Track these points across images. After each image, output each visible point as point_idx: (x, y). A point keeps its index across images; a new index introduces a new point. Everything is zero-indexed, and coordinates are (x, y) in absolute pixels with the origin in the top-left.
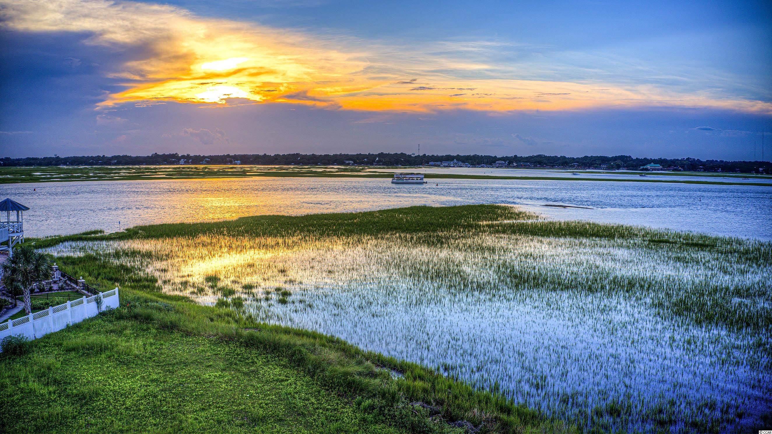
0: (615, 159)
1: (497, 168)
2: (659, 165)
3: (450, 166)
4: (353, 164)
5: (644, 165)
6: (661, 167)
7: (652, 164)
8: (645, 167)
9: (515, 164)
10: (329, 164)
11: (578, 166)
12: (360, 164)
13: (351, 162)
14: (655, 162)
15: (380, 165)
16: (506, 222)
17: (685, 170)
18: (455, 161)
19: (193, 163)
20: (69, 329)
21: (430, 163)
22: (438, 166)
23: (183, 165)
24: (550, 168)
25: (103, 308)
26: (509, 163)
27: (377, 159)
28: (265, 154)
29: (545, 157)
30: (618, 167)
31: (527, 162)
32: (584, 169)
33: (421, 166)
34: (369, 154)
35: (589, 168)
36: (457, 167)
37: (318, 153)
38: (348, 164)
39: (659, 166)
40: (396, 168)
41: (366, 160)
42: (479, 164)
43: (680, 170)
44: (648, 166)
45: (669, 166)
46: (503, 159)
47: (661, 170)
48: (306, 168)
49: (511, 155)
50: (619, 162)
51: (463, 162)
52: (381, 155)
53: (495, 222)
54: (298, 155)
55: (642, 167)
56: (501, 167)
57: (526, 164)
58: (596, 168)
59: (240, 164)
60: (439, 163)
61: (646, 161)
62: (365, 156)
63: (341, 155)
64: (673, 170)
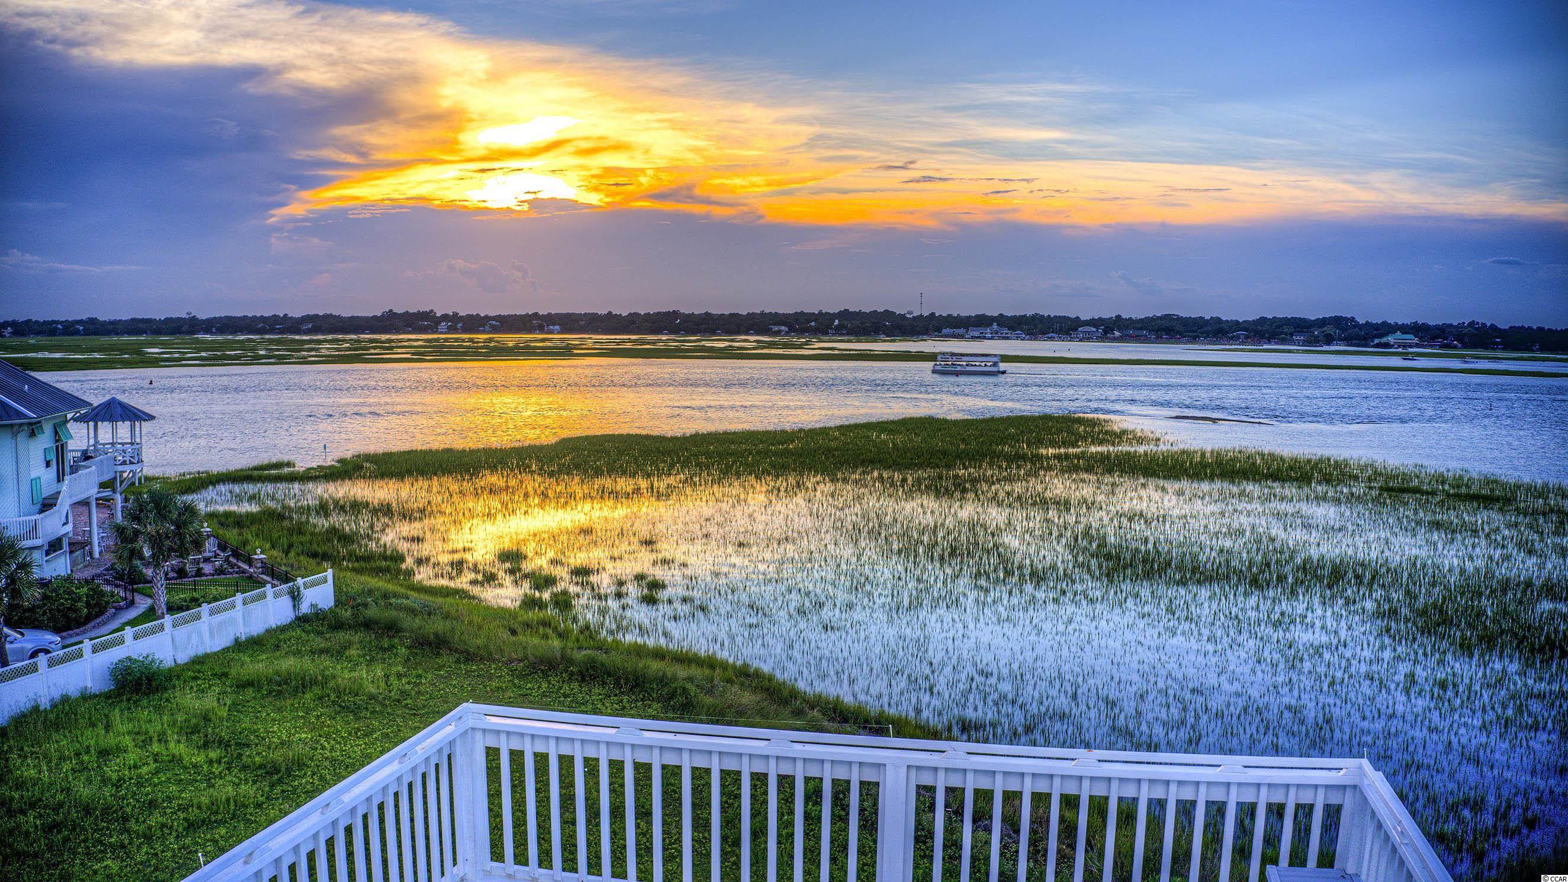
0: (1322, 322)
1: (1081, 340)
2: (1411, 336)
3: (985, 338)
4: (787, 334)
5: (1381, 336)
6: (1416, 340)
7: (1398, 333)
8: (1384, 340)
9: (1117, 334)
10: (739, 333)
11: (1247, 337)
12: (802, 331)
13: (783, 328)
14: (1404, 329)
15: (842, 334)
16: (1093, 449)
17: (1465, 346)
18: (995, 326)
19: (465, 330)
20: (239, 646)
21: (945, 331)
22: (960, 337)
23: (445, 333)
24: (1189, 342)
25: (305, 608)
26: (1106, 332)
27: (837, 322)
28: (610, 313)
29: (1179, 319)
30: (1329, 340)
31: (1141, 329)
32: (1259, 343)
33: (925, 337)
34: (820, 313)
35: (1269, 342)
36: (999, 338)
37: (715, 311)
38: (778, 333)
39: (1411, 338)
40: (875, 341)
41: (813, 324)
42: (1044, 333)
43: (1455, 347)
44: (1390, 339)
45: (1434, 338)
46: (1093, 323)
47: (1417, 346)
48: (692, 341)
49: (1108, 314)
50: (1329, 329)
51: (1012, 328)
52: (845, 314)
53: (1071, 450)
54: (675, 314)
55: (1376, 341)
56: (1088, 339)
57: (1139, 333)
58: (1283, 341)
59: (559, 333)
60: (962, 331)
61: (1387, 328)
62: (810, 317)
63: (762, 314)
64: (1441, 347)
